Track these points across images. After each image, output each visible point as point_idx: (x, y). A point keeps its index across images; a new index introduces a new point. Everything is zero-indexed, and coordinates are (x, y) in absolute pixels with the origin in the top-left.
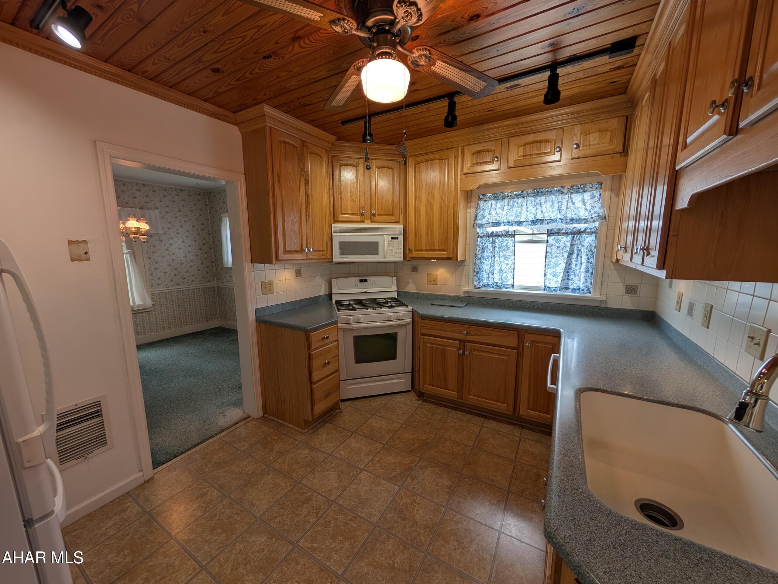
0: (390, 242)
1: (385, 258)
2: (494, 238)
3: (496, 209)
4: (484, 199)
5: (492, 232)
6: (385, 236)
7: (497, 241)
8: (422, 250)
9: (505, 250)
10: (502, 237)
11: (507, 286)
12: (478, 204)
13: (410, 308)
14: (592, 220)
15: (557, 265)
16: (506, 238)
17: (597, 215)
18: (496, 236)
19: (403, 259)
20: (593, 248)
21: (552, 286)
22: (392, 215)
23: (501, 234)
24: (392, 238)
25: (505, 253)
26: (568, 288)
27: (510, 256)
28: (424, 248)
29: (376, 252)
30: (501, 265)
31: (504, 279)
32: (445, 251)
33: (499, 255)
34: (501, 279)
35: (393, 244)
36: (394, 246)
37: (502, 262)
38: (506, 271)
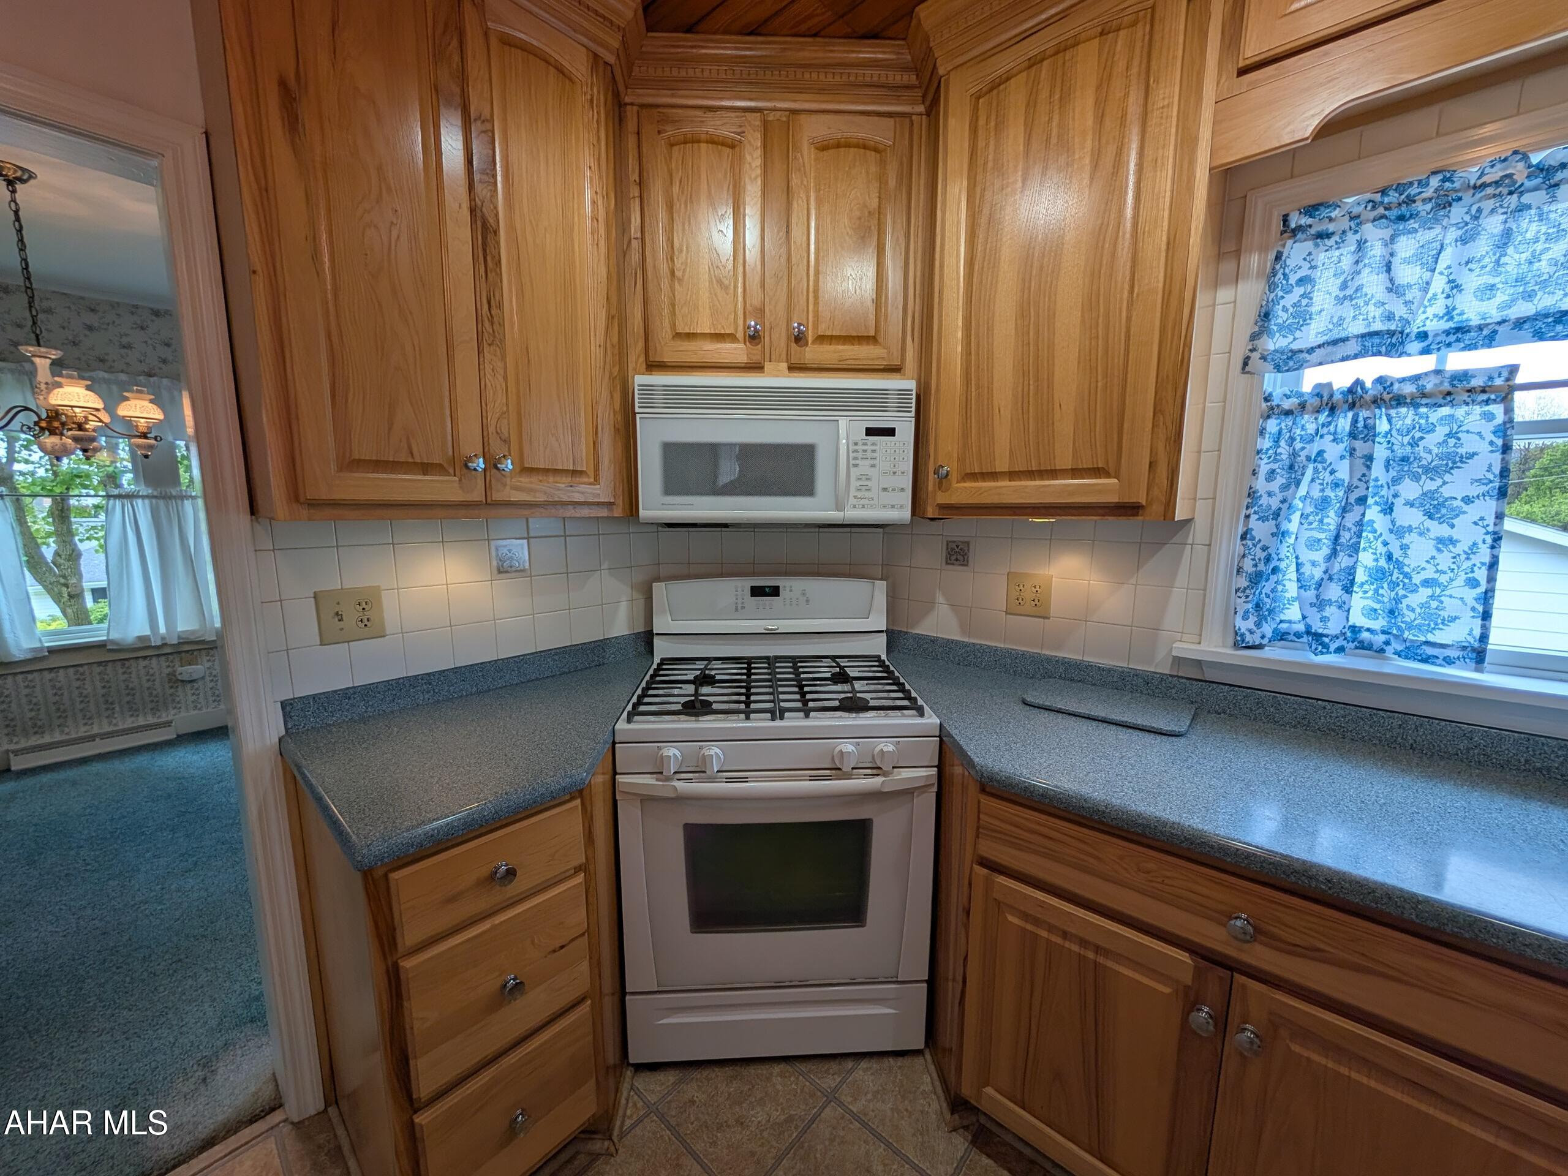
0: (860, 447)
1: (839, 507)
2: (1364, 414)
3: (1388, 268)
4: (1313, 231)
5: (1358, 383)
6: (843, 423)
7: (1383, 426)
8: (994, 475)
9: (1435, 470)
10: (1416, 406)
11: (1435, 652)
12: (1278, 257)
13: (931, 720)
16: (1446, 411)
18: (1376, 402)
19: (914, 512)
22: (872, 340)
23: (1409, 389)
24: (870, 432)
25: (1430, 486)
27: (1467, 500)
28: (1002, 465)
29: (805, 487)
30: (1404, 548)
31: (1409, 616)
32: (1108, 475)
33: (1395, 496)
34: (1391, 612)
35: (875, 455)
36: (876, 462)
37: (1410, 529)
38: (1429, 573)
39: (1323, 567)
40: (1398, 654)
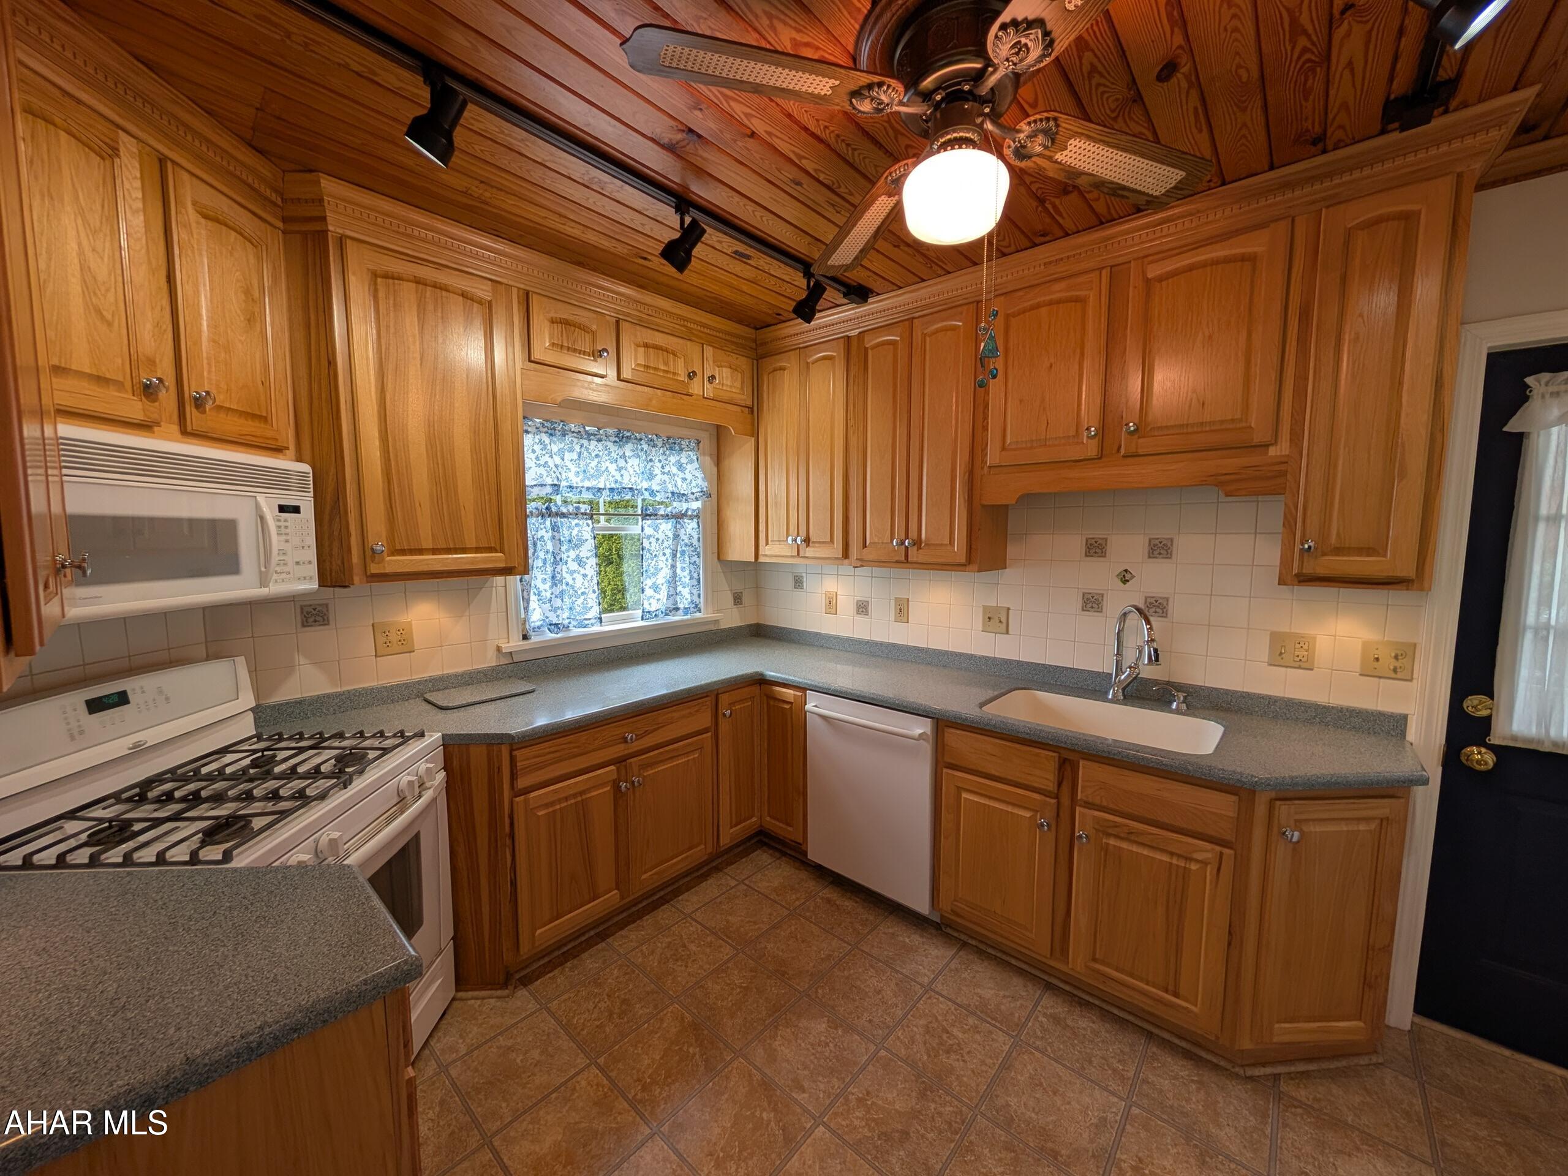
2: (554, 519)
6: (263, 499)
8: (420, 551)
9: (577, 545)
10: (568, 518)
11: (586, 622)
14: (693, 497)
15: (658, 570)
16: (576, 521)
17: (699, 490)
18: (557, 514)
19: (322, 583)
20: (695, 542)
21: (652, 609)
24: (282, 509)
25: (577, 552)
26: (677, 609)
27: (587, 558)
28: (427, 544)
29: (232, 565)
30: (574, 579)
31: (578, 609)
32: (496, 551)
33: (568, 557)
34: (571, 609)
35: (287, 531)
36: (289, 537)
37: (575, 571)
38: (583, 590)
39: (550, 592)
40: (575, 627)
